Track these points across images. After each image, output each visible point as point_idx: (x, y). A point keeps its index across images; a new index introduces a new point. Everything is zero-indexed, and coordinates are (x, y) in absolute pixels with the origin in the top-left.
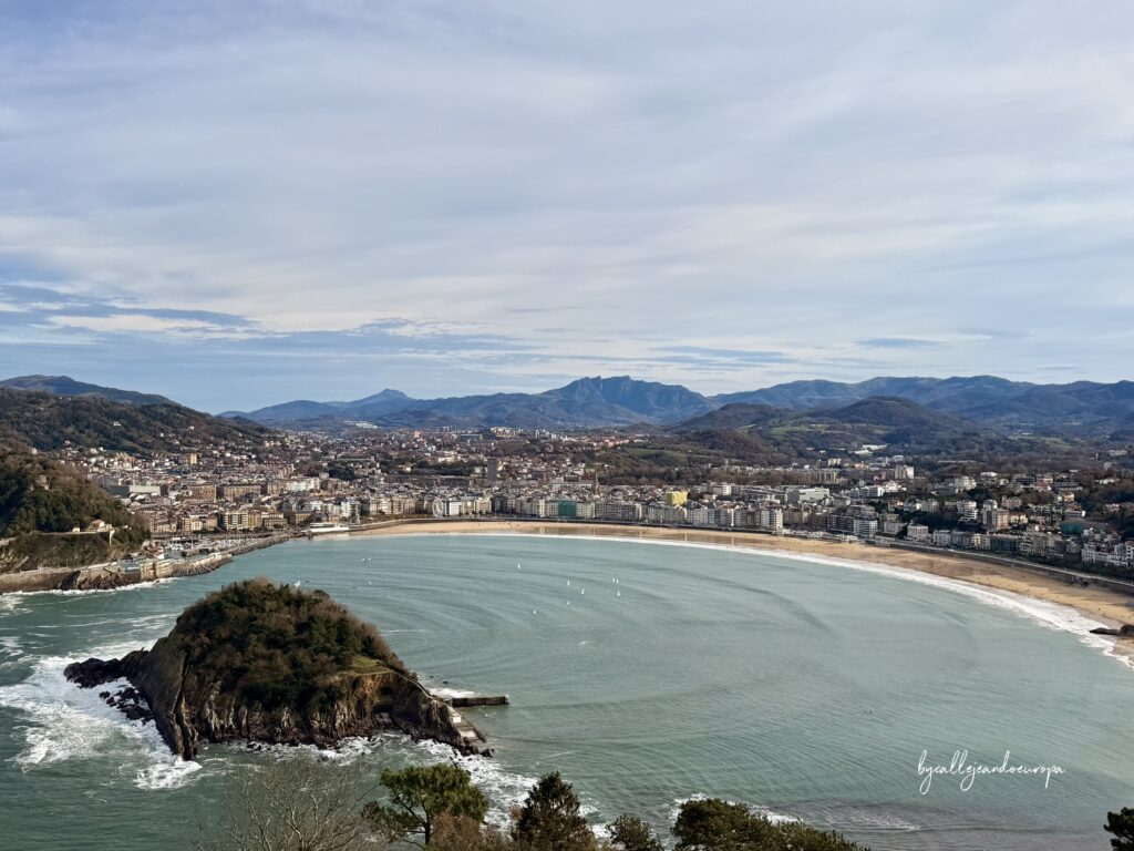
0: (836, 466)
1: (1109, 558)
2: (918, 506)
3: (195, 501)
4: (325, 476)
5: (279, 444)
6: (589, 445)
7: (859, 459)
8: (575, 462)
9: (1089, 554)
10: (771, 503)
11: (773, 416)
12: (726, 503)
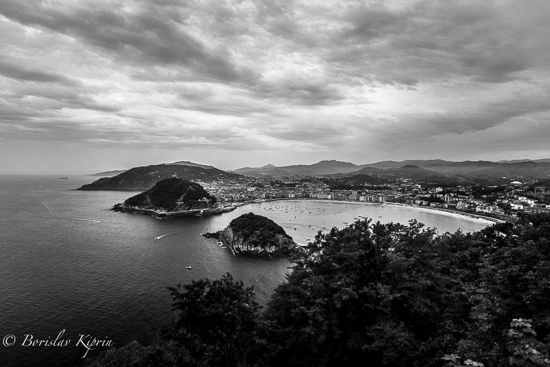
1: (485, 211)
4: (256, 187)
6: (327, 179)
7: (404, 183)
8: (323, 183)
9: (478, 209)
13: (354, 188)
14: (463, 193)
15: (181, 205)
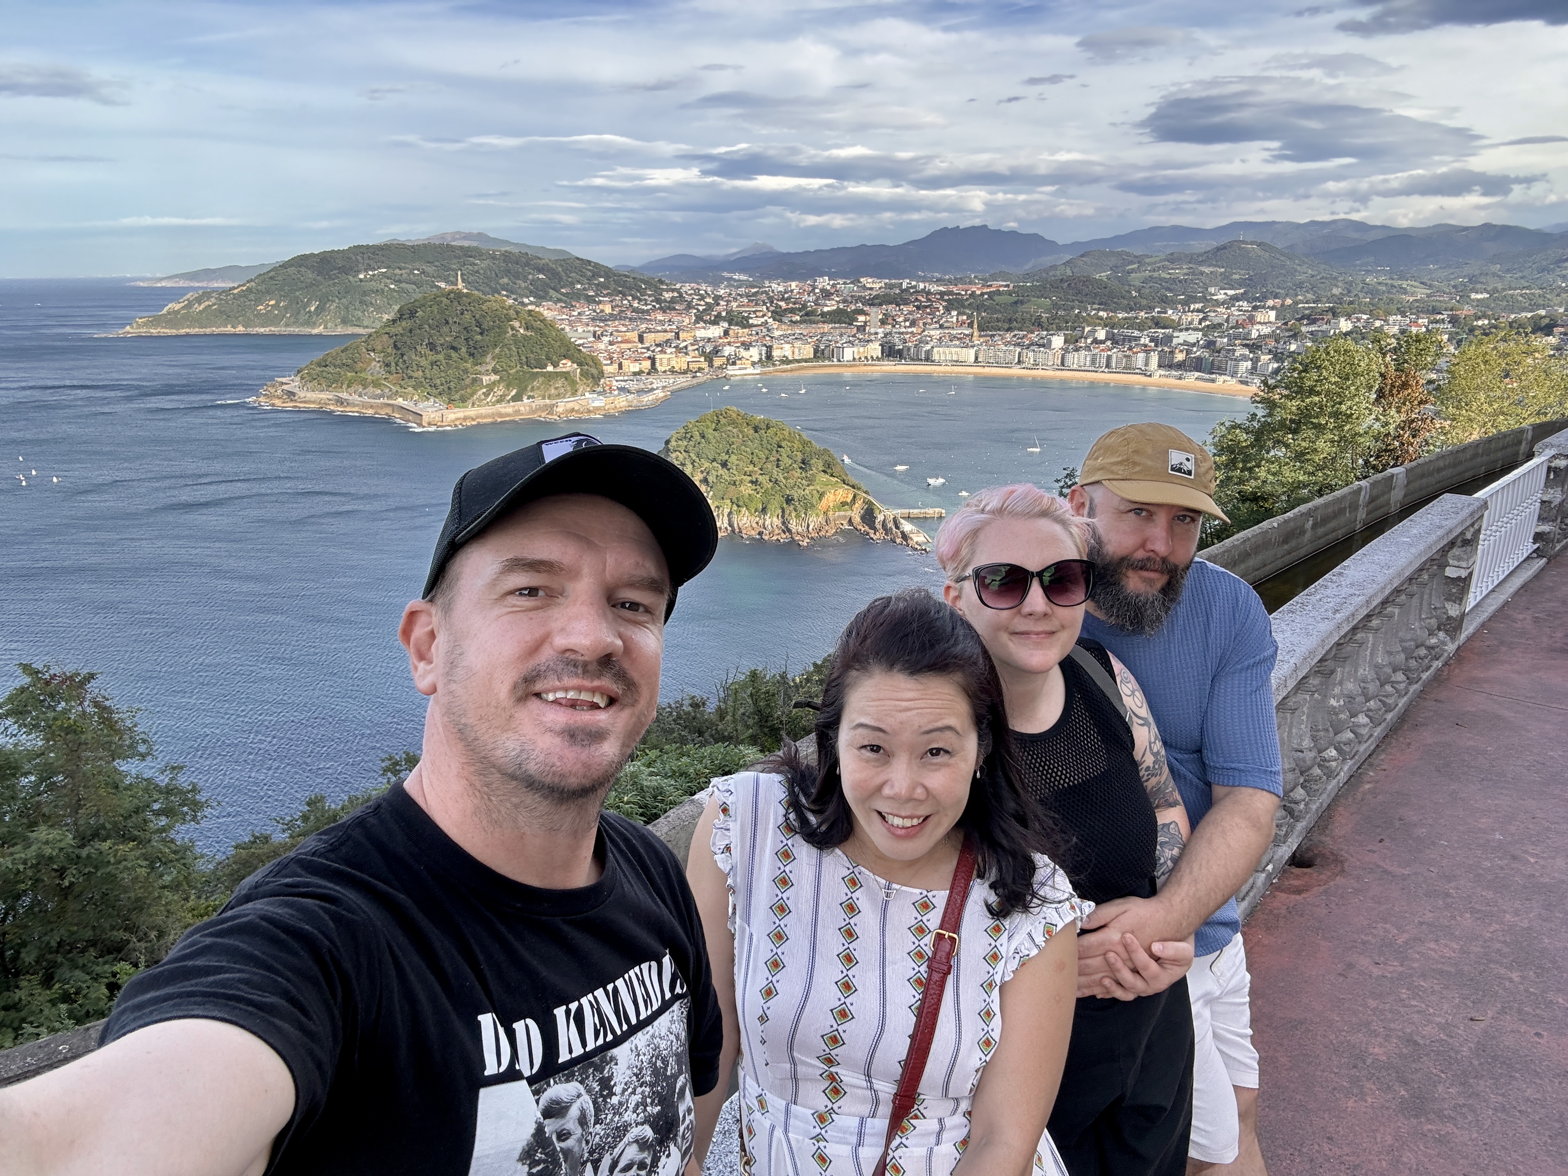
0: (1198, 311)
3: (624, 346)
4: (726, 325)
5: (676, 294)
6: (959, 294)
7: (1219, 303)
8: (948, 310)
10: (1146, 346)
13: (1053, 325)
15: (491, 387)
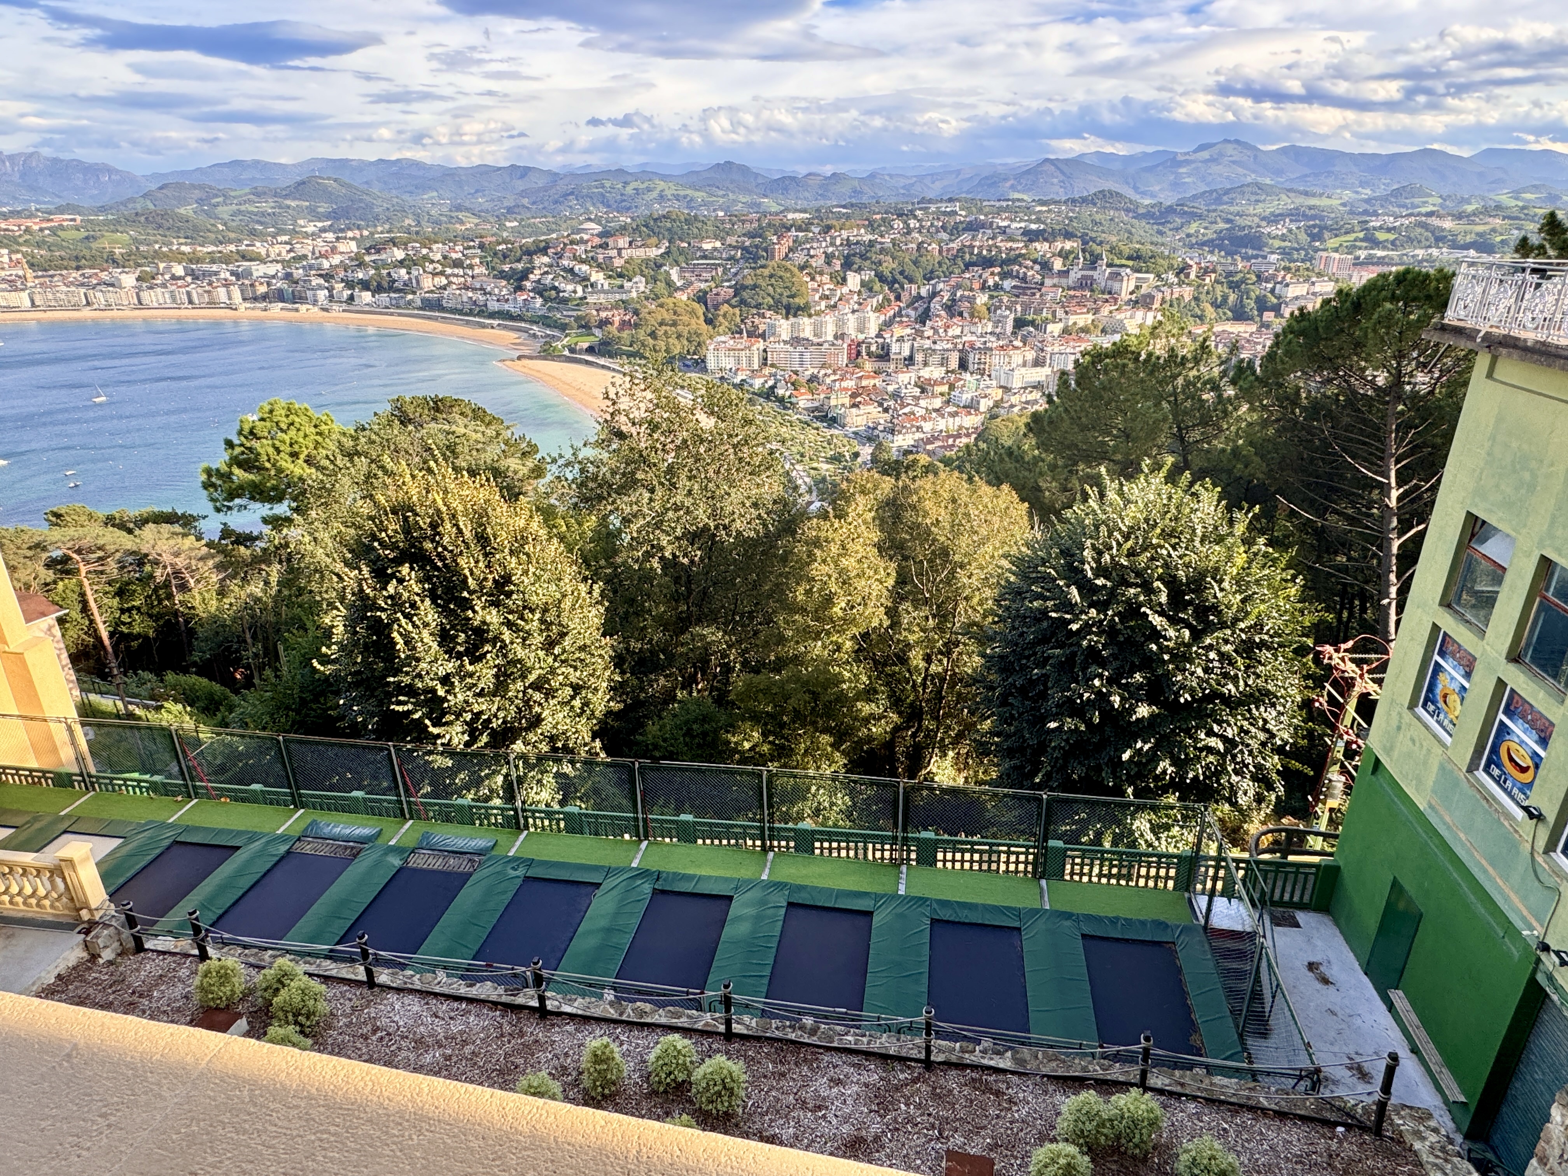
0: (286, 243)
2: (360, 275)
7: (306, 235)
10: (226, 280)
11: (217, 196)
12: (180, 283)
13: (128, 261)
14: (457, 264)
